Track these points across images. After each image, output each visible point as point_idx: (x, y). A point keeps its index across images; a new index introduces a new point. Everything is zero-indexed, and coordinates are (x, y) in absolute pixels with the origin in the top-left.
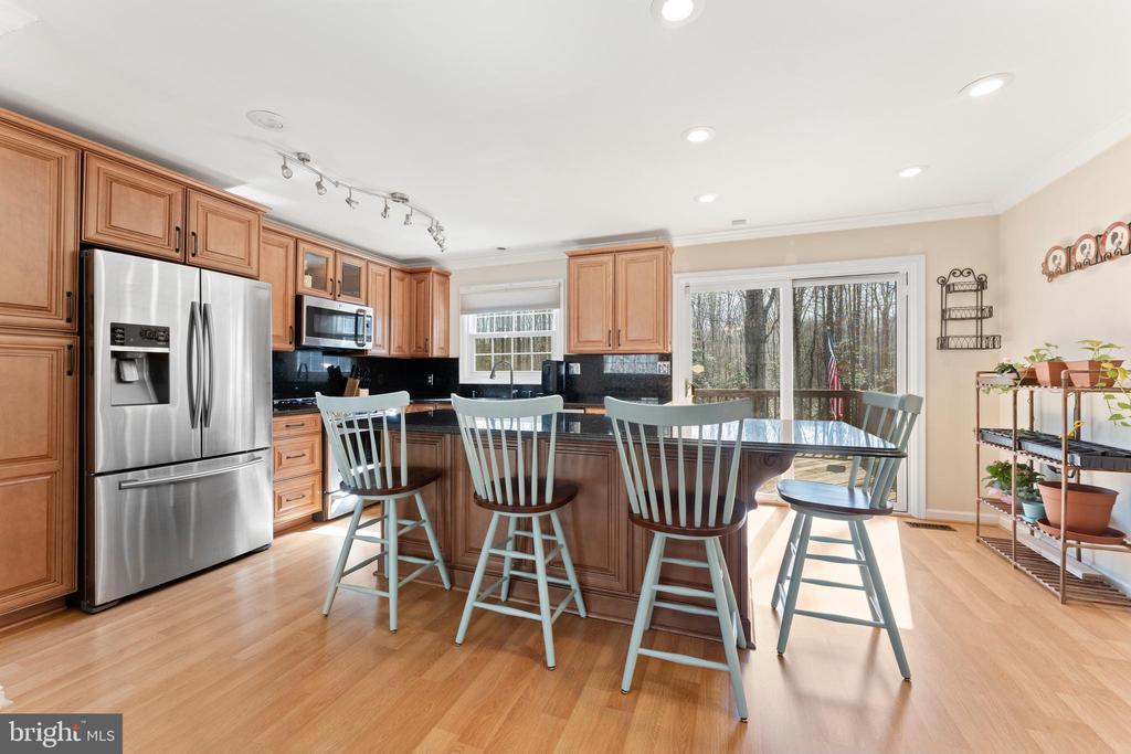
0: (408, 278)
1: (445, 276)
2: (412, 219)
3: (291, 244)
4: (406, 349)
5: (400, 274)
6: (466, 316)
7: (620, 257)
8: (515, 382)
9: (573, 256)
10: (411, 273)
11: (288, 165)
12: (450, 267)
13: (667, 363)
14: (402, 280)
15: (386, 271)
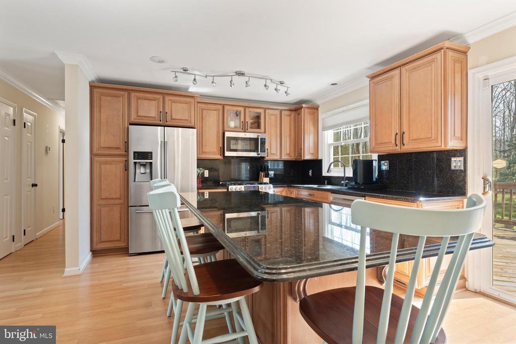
0: (293, 114)
1: (315, 109)
2: (249, 83)
3: (221, 107)
4: (292, 155)
5: (287, 113)
6: (326, 132)
7: (403, 69)
8: (347, 175)
9: (373, 77)
10: (296, 110)
11: (177, 75)
12: (318, 102)
13: (462, 159)
14: (290, 115)
15: (278, 112)
